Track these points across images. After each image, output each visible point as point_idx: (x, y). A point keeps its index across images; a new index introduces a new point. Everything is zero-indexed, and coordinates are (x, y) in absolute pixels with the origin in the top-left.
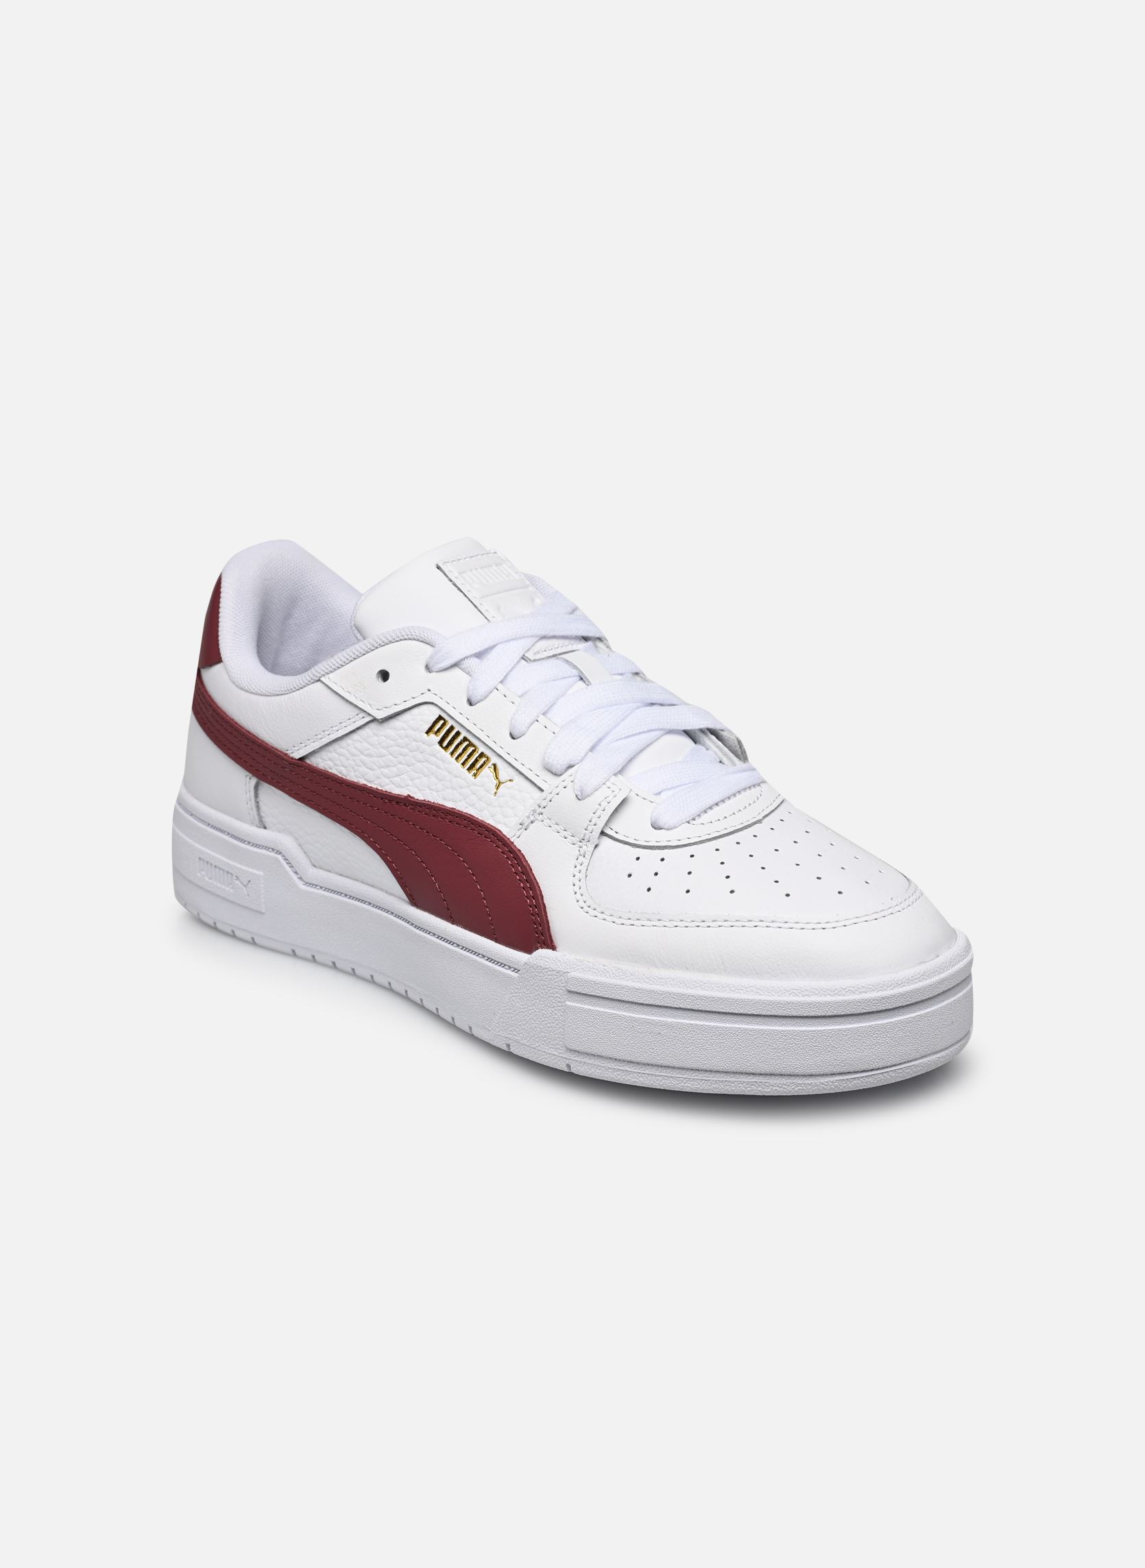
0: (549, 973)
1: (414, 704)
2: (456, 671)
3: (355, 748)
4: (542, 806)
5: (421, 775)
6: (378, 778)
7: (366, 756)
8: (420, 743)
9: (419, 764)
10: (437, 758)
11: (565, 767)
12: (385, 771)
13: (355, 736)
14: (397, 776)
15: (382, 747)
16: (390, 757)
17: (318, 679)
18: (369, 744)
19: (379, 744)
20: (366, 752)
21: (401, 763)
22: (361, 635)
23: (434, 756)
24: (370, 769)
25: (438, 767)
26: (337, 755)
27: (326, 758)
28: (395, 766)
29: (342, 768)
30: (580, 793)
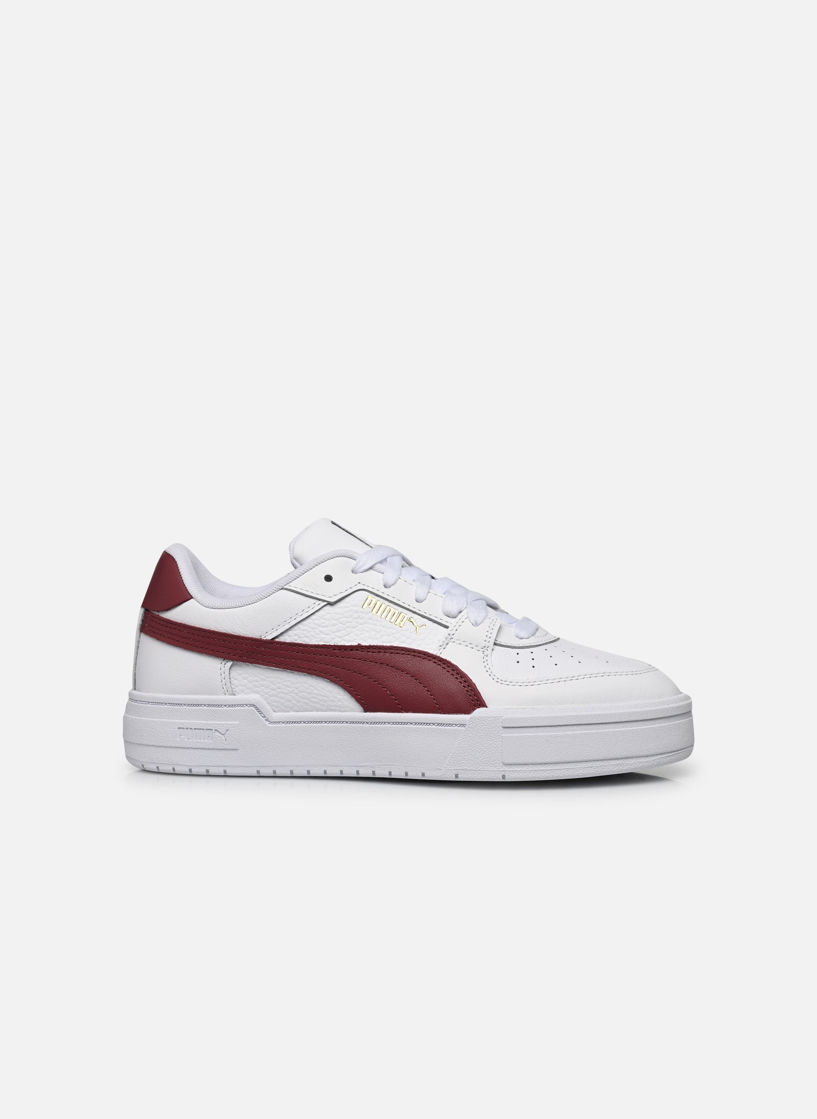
0: (489, 719)
1: (353, 591)
2: (371, 571)
3: (315, 624)
4: (451, 634)
5: (364, 632)
6: (333, 639)
7: (323, 627)
8: (360, 613)
9: (361, 626)
10: (373, 620)
11: (457, 612)
12: (338, 634)
13: (313, 617)
14: (347, 635)
15: (334, 620)
16: (341, 625)
17: (282, 587)
18: (325, 620)
19: (332, 619)
20: (323, 625)
21: (348, 627)
22: (299, 563)
23: (371, 619)
24: (327, 635)
25: (376, 625)
26: (300, 631)
27: (292, 634)
28: (344, 630)
29: (306, 638)
30: (475, 623)
